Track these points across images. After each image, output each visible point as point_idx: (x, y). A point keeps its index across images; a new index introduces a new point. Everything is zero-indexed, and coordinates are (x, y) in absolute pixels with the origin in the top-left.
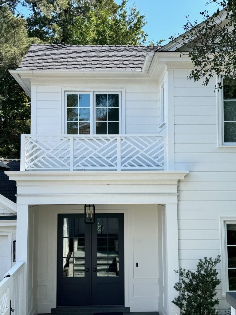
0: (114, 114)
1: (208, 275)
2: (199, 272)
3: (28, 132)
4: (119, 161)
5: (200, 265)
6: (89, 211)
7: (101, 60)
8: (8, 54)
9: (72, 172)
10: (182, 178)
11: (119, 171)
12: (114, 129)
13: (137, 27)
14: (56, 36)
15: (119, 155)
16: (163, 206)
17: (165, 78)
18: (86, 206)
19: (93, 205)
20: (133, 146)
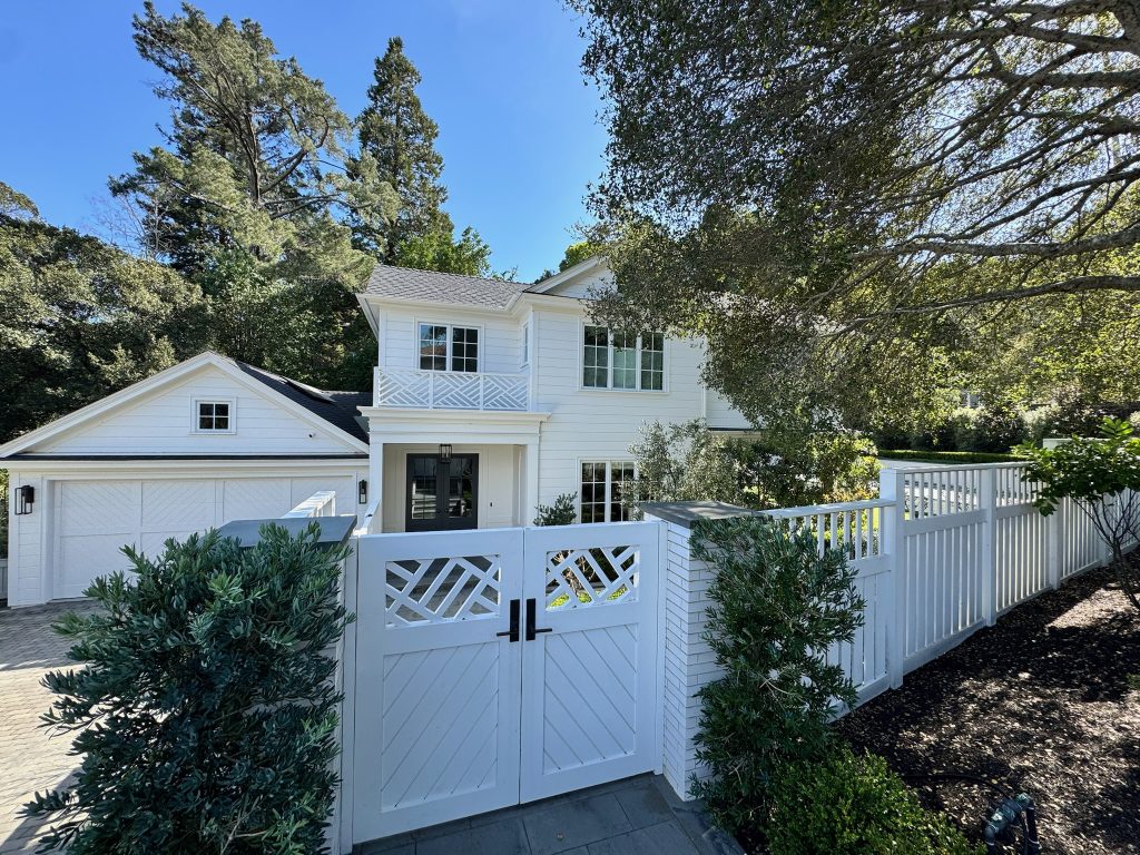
0: (473, 351)
1: (566, 509)
2: (557, 508)
3: (377, 365)
4: (481, 400)
5: (559, 501)
6: (444, 450)
7: (458, 292)
8: (329, 269)
9: (431, 409)
10: (544, 419)
11: (481, 411)
12: (472, 367)
13: (480, 254)
14: (381, 250)
15: (481, 394)
16: (524, 446)
17: (529, 318)
18: (442, 445)
19: (450, 445)
20: (496, 385)
